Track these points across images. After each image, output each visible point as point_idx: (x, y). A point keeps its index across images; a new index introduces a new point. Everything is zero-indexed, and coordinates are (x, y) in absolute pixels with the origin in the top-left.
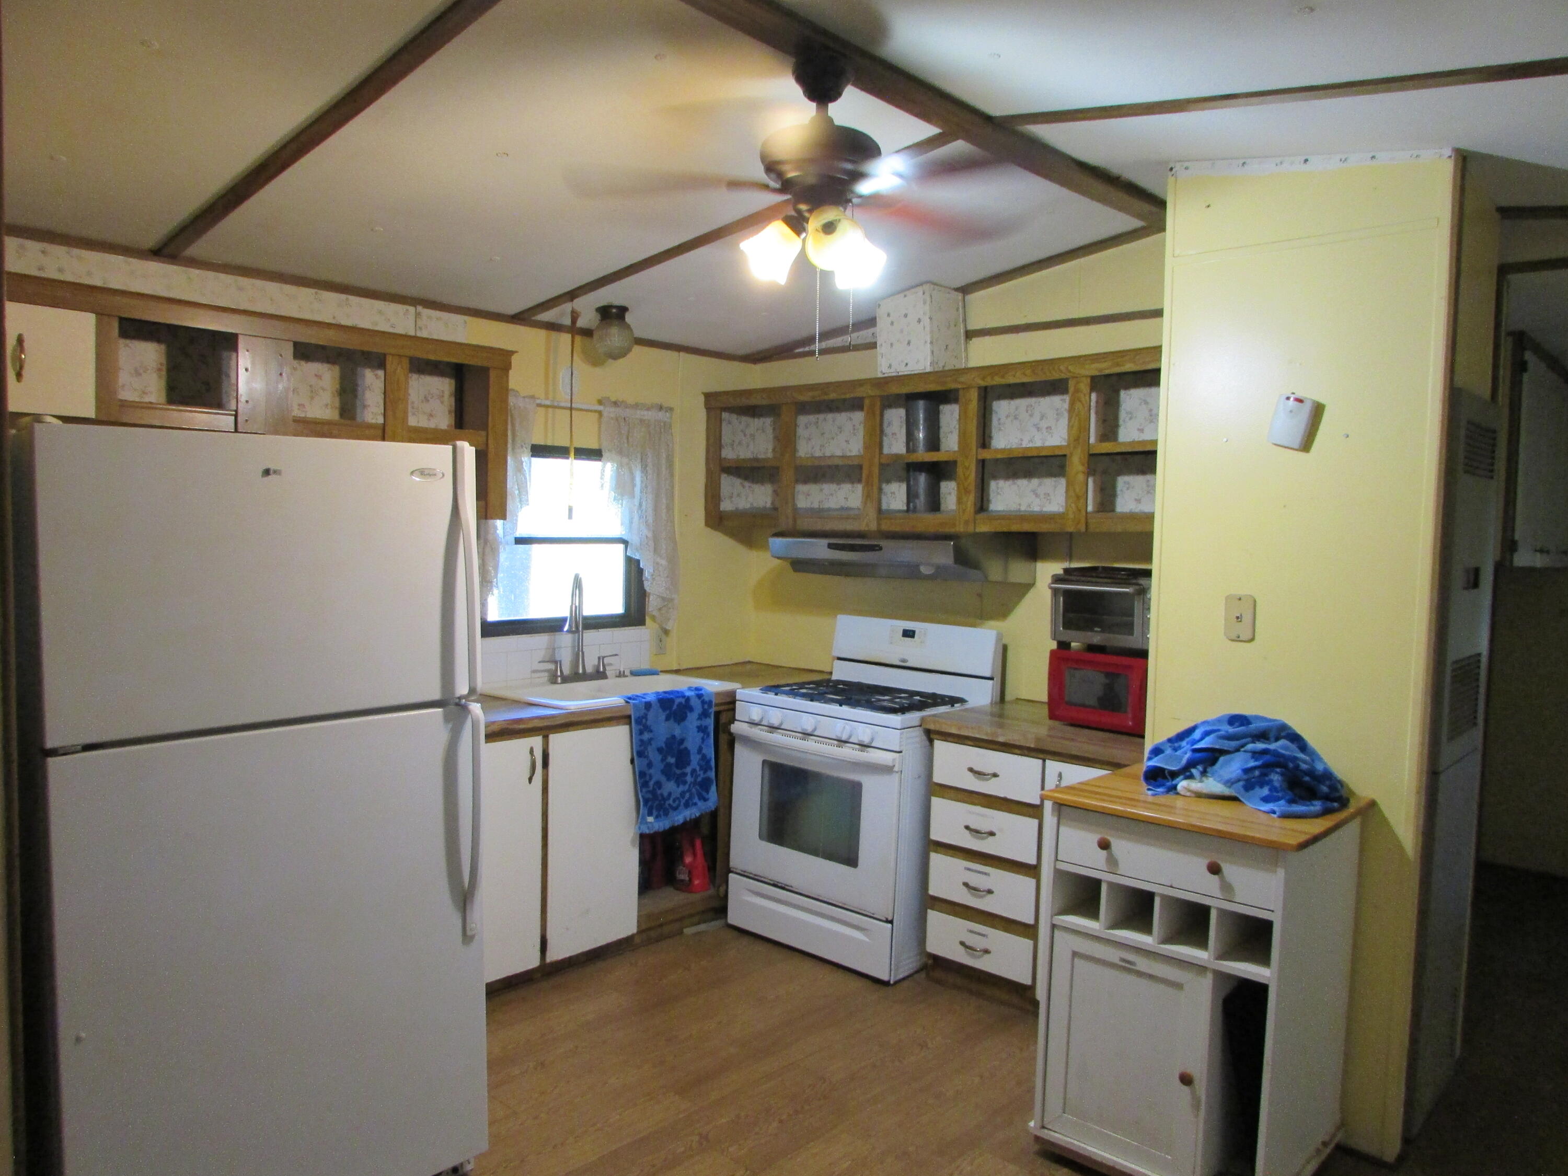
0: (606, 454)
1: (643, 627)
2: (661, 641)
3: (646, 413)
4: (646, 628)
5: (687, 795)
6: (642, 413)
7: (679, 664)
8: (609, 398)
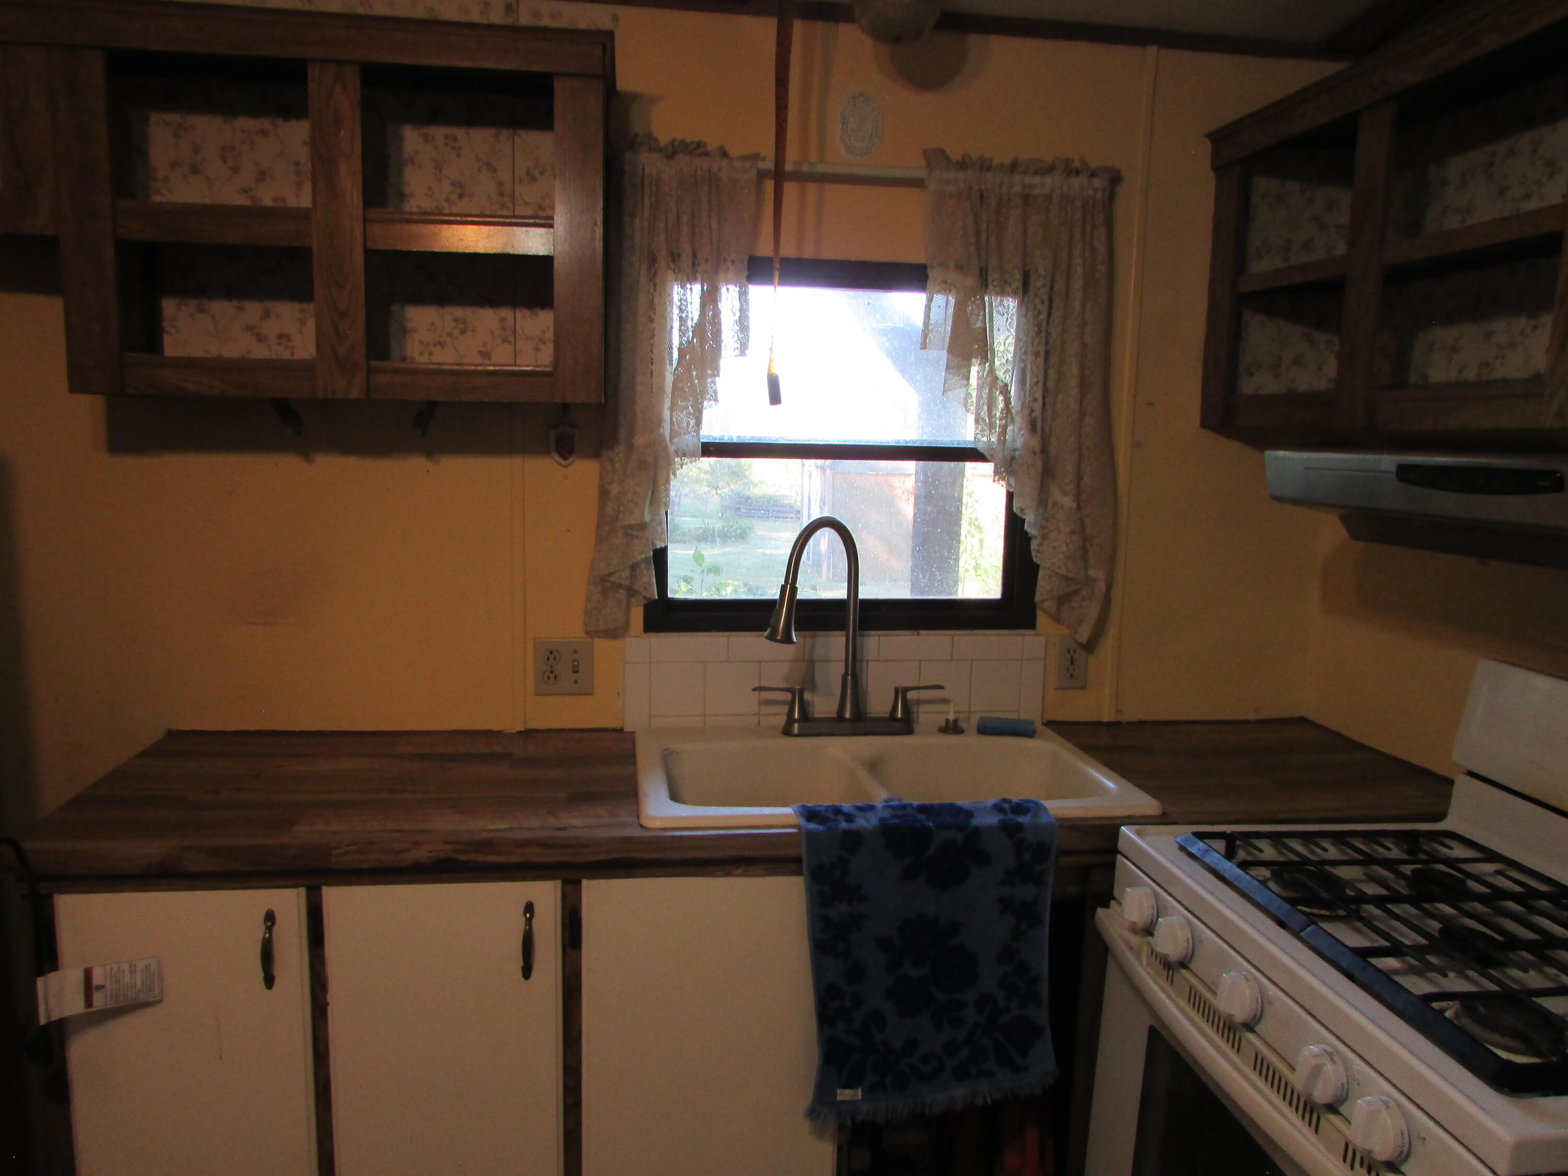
0: (932, 274)
1: (1031, 632)
2: (1072, 663)
3: (1037, 180)
4: (1036, 635)
5: (965, 1053)
6: (1028, 180)
7: (1118, 711)
8: (943, 151)
